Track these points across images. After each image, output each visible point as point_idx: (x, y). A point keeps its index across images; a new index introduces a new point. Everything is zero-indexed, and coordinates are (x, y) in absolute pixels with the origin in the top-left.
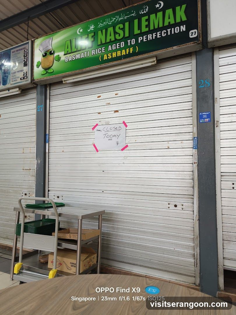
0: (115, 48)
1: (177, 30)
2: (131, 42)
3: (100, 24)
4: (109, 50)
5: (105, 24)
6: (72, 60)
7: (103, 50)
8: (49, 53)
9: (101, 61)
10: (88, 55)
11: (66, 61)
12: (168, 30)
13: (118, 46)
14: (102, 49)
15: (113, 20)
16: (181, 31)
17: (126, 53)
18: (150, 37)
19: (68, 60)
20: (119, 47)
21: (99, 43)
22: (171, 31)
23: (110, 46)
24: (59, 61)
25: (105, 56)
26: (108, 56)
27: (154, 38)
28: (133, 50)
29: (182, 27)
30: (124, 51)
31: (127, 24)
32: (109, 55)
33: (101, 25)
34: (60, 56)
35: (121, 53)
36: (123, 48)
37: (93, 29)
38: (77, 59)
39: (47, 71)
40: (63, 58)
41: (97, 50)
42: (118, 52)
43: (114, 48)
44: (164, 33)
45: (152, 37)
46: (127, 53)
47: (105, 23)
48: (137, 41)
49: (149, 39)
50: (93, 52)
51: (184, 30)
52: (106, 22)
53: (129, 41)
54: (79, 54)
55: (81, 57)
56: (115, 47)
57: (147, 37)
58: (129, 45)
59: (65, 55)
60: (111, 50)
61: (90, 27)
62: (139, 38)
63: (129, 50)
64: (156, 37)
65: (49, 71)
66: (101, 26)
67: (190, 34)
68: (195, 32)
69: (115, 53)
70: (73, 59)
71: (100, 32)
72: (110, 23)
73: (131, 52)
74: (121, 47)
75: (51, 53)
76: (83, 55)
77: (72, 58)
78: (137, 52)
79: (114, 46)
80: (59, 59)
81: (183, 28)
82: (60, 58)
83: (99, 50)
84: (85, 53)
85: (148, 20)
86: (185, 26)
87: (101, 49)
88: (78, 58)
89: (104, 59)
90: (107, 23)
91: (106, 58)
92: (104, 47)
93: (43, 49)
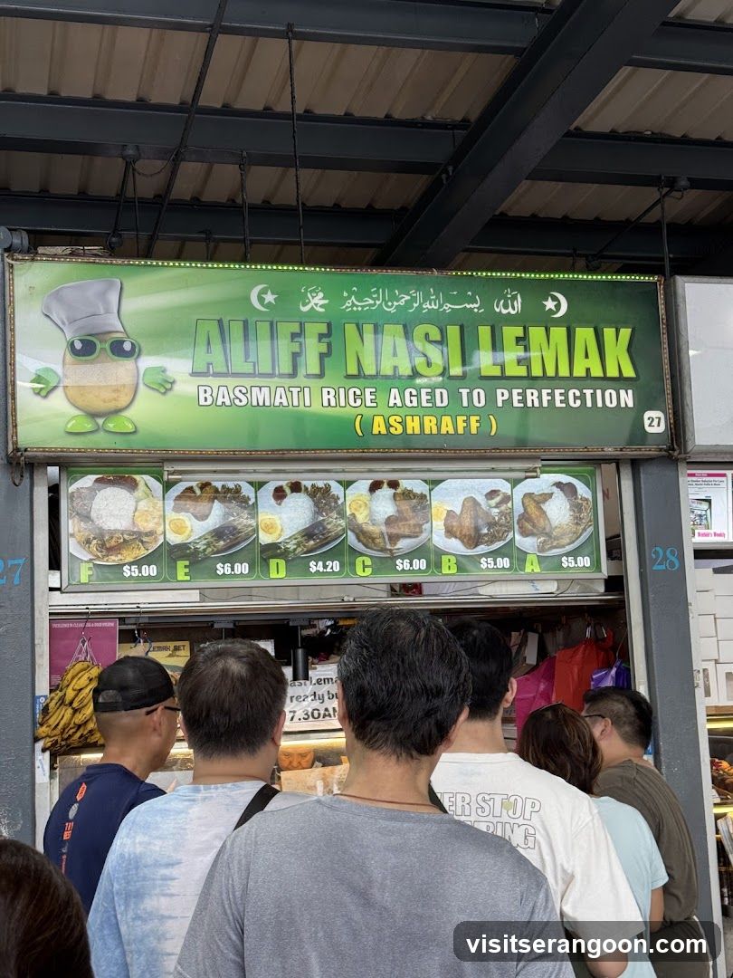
0: (415, 404)
1: (610, 398)
2: (470, 395)
3: (349, 298)
4: (391, 405)
5: (370, 305)
6: (232, 402)
7: (368, 397)
8: (107, 346)
9: (360, 434)
10: (308, 403)
11: (202, 402)
12: (584, 391)
13: (424, 397)
14: (363, 393)
15: (403, 300)
16: (623, 405)
17: (456, 429)
18: (532, 396)
19: (215, 401)
20: (428, 401)
21: (353, 370)
22: (594, 396)
23: (394, 391)
24: (164, 394)
25: (379, 420)
26: (388, 426)
27: (545, 404)
28: (478, 425)
29: (622, 392)
30: (447, 420)
31: (453, 332)
32: (392, 421)
33: (357, 306)
34: (168, 373)
35: (439, 426)
36: (445, 411)
37: (322, 310)
38: (255, 403)
39: (97, 424)
40: (186, 386)
41: (342, 390)
42: (426, 419)
43: (411, 402)
44: (575, 398)
45: (540, 397)
46: (461, 431)
47: (372, 302)
48: (491, 398)
49: (529, 404)
50: (326, 397)
51: (631, 404)
52: (374, 299)
53: (464, 392)
54: (265, 390)
55: (277, 404)
56: (414, 399)
57: (524, 395)
58: (465, 404)
59: (194, 374)
60: (399, 405)
61: (309, 295)
62: (499, 392)
63: (467, 421)
64: (552, 402)
65: (111, 426)
66: (355, 309)
67: (647, 422)
68: (659, 418)
69: (416, 418)
70: (237, 402)
71: (351, 329)
72: (392, 310)
73: (474, 431)
74: (439, 404)
75: (118, 349)
76: (284, 397)
77: (232, 397)
78: (493, 433)
79: (411, 395)
80: (168, 386)
81: (627, 398)
82: (173, 383)
83: (351, 392)
84: (295, 391)
85: (523, 340)
86: (630, 392)
87: (358, 392)
88: (261, 404)
89: (375, 431)
90: (378, 302)
91: (384, 431)
92: (374, 390)
93: (72, 321)
